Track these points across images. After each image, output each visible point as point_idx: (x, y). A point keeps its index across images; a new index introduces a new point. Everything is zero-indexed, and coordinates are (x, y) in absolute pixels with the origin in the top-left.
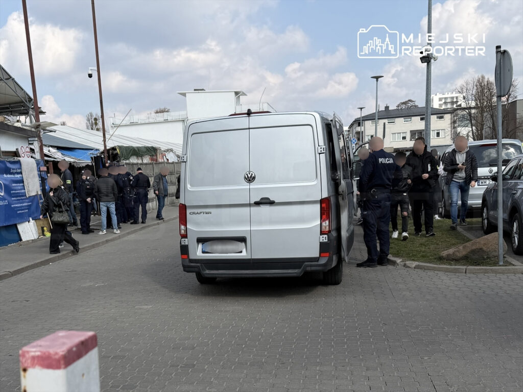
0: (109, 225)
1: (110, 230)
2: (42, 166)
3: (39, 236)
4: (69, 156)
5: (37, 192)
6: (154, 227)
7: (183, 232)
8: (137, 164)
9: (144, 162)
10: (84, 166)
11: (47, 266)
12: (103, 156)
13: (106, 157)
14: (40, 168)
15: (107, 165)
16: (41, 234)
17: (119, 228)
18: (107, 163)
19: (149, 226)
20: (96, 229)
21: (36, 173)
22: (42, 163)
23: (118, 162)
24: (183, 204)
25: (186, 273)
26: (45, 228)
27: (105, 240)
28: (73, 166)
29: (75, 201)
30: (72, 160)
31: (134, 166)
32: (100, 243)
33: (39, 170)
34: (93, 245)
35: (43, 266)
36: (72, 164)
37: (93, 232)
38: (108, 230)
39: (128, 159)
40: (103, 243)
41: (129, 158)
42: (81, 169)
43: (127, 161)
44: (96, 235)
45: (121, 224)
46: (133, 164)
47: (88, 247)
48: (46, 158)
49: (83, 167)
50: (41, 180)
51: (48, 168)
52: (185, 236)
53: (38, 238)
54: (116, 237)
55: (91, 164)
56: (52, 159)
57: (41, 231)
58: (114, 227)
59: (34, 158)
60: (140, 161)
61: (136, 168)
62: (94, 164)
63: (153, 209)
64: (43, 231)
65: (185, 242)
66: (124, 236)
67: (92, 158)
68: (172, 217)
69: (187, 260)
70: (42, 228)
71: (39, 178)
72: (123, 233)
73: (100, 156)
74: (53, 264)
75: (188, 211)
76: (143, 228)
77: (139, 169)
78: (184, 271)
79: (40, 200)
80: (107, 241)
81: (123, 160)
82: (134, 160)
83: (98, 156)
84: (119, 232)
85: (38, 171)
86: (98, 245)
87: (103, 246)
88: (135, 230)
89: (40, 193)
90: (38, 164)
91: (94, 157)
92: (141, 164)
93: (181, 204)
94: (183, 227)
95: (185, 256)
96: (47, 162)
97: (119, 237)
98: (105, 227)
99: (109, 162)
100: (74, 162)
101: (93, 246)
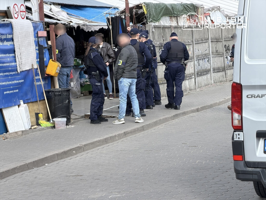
0: (129, 111)
1: (130, 118)
2: (40, 30)
3: (32, 126)
4: (77, 17)
5: (32, 65)
6: (191, 114)
7: (236, 123)
8: (170, 27)
9: (179, 24)
10: (97, 30)
11: (41, 168)
12: (123, 17)
13: (128, 19)
14: (37, 33)
15: (129, 29)
16: (35, 123)
17: (143, 115)
18: (129, 26)
19: (184, 114)
20: (111, 117)
21: (32, 39)
22: (41, 26)
23: (144, 24)
24: (237, 84)
25: (239, 181)
26: (40, 115)
27: (123, 132)
28: (83, 30)
29: (83, 77)
30: (81, 22)
31: (166, 30)
32: (115, 136)
33: (37, 36)
34: (105, 139)
35: (35, 169)
36: (81, 27)
37: (107, 120)
38: (128, 117)
39: (157, 20)
40: (120, 136)
41: (160, 19)
42: (92, 34)
43: (157, 24)
44: (111, 125)
45: (145, 110)
46: (164, 28)
47: (99, 141)
48: (47, 20)
49: (95, 31)
50: (39, 50)
51: (48, 33)
52: (239, 128)
53: (31, 129)
54: (138, 129)
55: (106, 27)
56: (55, 21)
57: (34, 119)
58: (136, 114)
59: (30, 19)
60: (174, 24)
61: (168, 33)
62: (111, 27)
63: (191, 90)
64: (37, 118)
65: (239, 136)
66: (149, 126)
67: (108, 19)
68: (218, 102)
69: (242, 163)
70: (37, 114)
71: (36, 46)
72: (148, 123)
73: (120, 17)
74: (50, 164)
75: (245, 93)
76: (176, 116)
77: (173, 34)
78: (238, 178)
79: (36, 76)
80: (126, 134)
81: (151, 21)
82: (165, 22)
83: (117, 17)
84: (142, 121)
85: (35, 37)
86: (112, 139)
87: (120, 140)
88: (166, 118)
89: (36, 66)
90: (35, 28)
91: (112, 18)
92: (176, 27)
93: (234, 82)
94: (236, 115)
95: (240, 157)
96: (48, 25)
97: (143, 129)
98: (124, 115)
99: (131, 24)
100: (84, 25)
101: (106, 141)
